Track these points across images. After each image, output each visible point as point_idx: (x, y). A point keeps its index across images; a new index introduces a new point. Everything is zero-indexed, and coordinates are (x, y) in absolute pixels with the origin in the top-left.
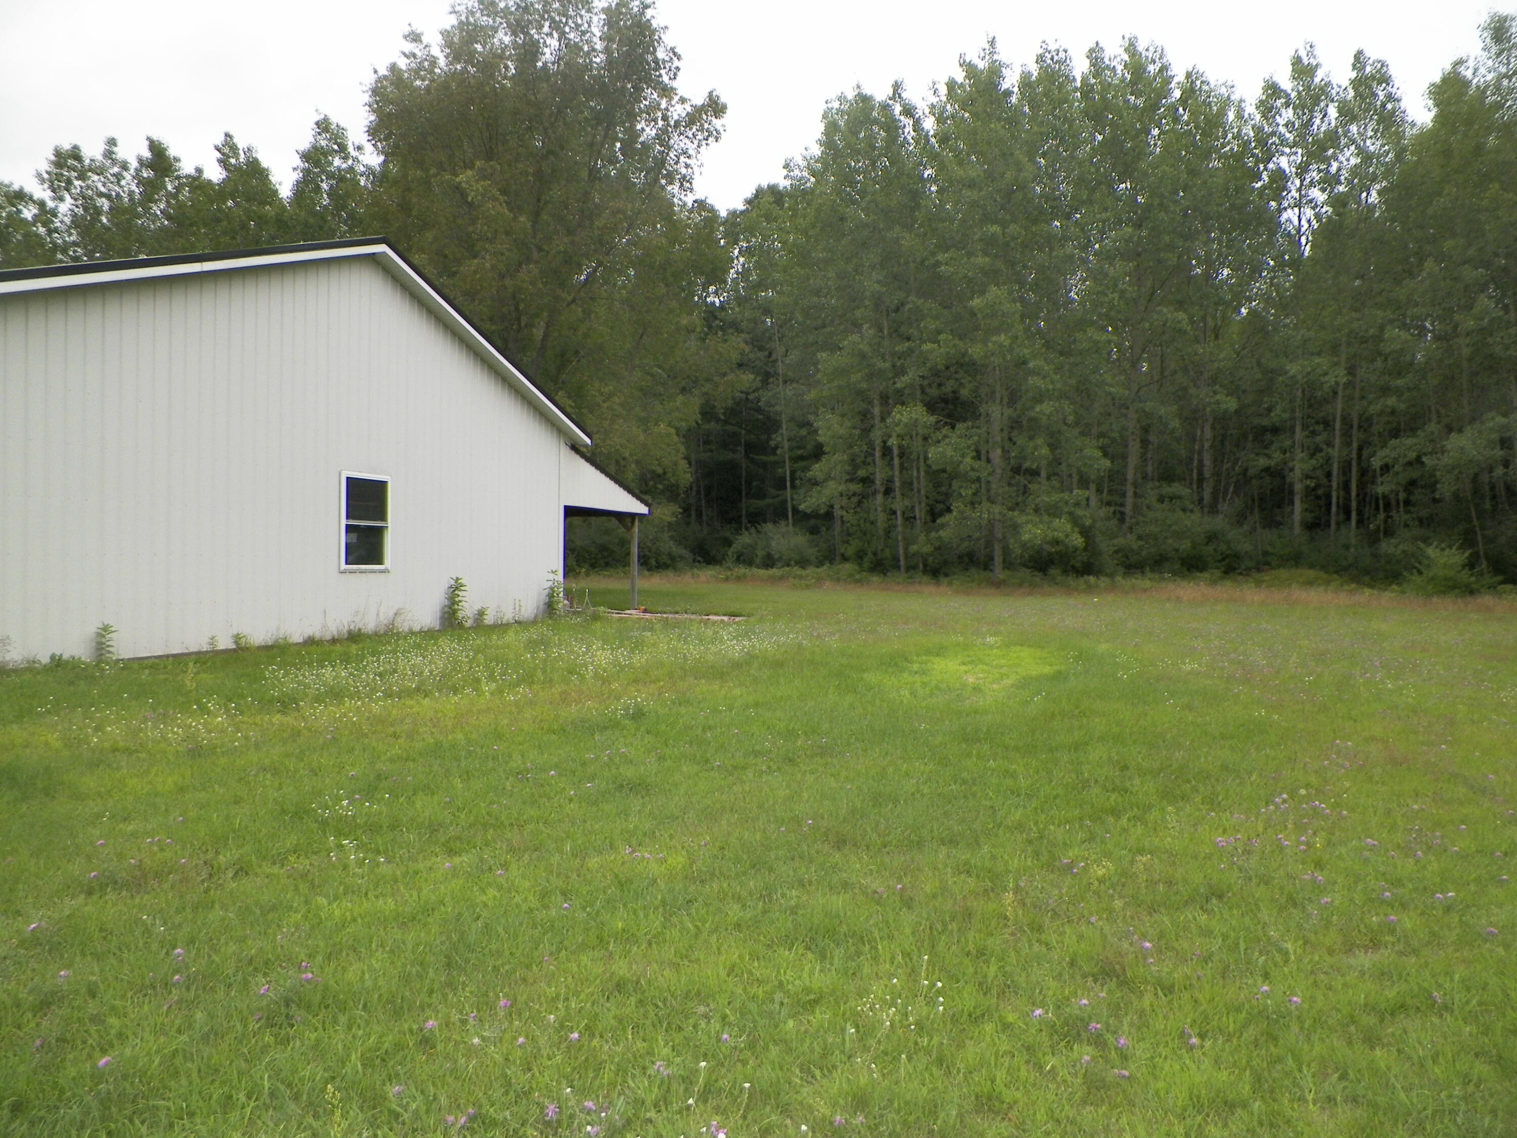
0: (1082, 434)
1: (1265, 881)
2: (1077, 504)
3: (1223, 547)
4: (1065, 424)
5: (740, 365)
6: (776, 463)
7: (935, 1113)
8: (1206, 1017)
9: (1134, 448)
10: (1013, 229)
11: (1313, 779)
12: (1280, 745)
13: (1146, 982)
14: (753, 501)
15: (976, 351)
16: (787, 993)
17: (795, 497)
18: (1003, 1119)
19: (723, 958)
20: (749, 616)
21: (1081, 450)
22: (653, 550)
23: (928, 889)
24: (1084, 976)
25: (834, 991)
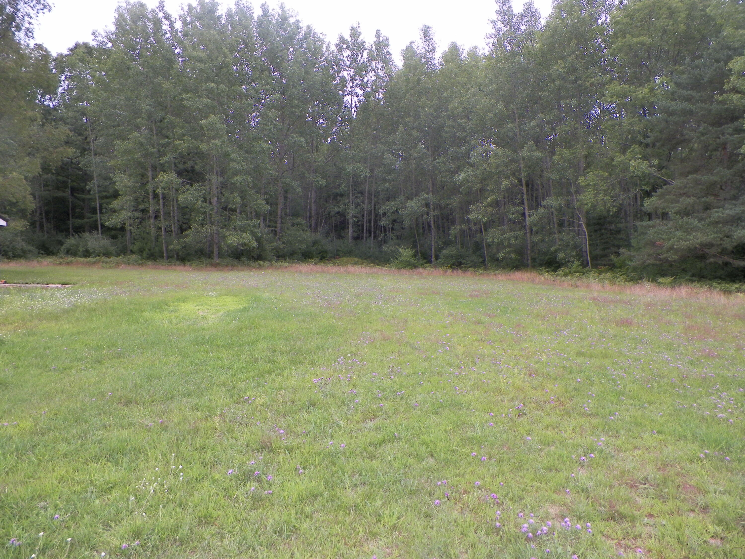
0: (257, 192)
1: (333, 396)
2: (254, 226)
3: (320, 247)
4: (249, 187)
5: (67, 143)
6: (90, 199)
7: (178, 530)
8: (307, 460)
9: (281, 201)
10: (222, 86)
11: (354, 350)
12: (341, 335)
13: (281, 448)
14: (76, 220)
15: (203, 147)
16: (95, 486)
17: (102, 218)
18: (212, 526)
19: (55, 474)
20: (74, 284)
21: (256, 200)
22: (11, 247)
23: (176, 420)
24: (253, 451)
25: (123, 480)
